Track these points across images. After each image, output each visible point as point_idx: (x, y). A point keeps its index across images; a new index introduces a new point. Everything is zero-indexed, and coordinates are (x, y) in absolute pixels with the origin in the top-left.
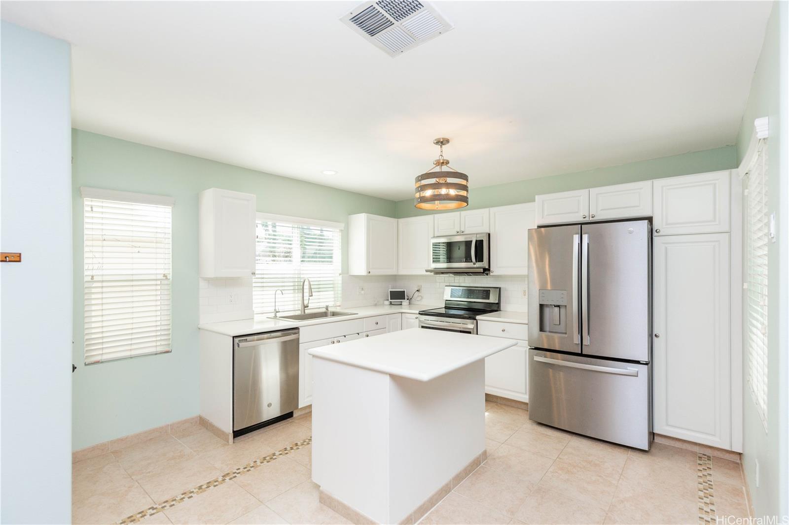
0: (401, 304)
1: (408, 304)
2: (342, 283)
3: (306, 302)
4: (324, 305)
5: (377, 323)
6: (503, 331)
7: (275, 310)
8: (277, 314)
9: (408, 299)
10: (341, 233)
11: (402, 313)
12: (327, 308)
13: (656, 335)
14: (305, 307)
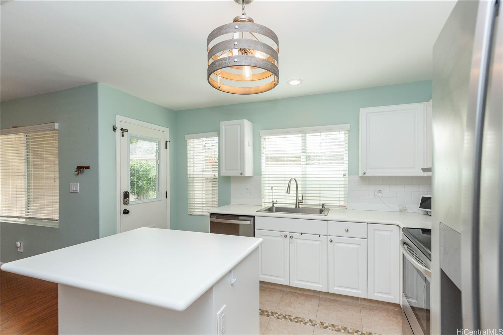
2: (349, 184)
3: (300, 198)
4: (322, 203)
7: (273, 201)
10: (347, 135)
11: (399, 226)
12: (324, 205)
14: (299, 203)
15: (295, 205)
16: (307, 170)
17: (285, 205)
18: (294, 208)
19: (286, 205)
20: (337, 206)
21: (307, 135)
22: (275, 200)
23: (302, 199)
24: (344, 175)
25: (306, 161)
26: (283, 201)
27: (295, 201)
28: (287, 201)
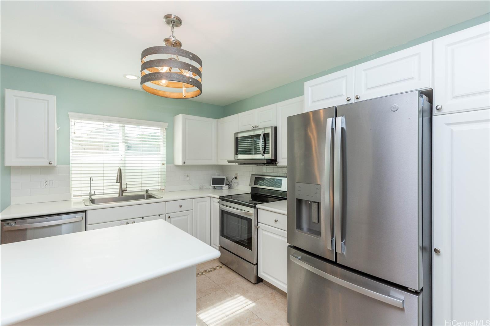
0: (222, 189)
1: (228, 188)
2: (167, 172)
3: (124, 187)
4: (144, 189)
5: (181, 206)
6: (276, 221)
7: (90, 193)
8: (92, 196)
9: (226, 185)
10: (165, 131)
11: (211, 197)
12: (147, 191)
13: (436, 250)
14: (122, 191)
15: (118, 194)
16: (127, 159)
17: (103, 195)
18: (116, 197)
19: (105, 195)
20: (157, 190)
21: (126, 125)
22: (92, 192)
23: (127, 188)
24: (163, 164)
25: (126, 151)
26: (101, 192)
27: (118, 190)
28: (106, 191)
